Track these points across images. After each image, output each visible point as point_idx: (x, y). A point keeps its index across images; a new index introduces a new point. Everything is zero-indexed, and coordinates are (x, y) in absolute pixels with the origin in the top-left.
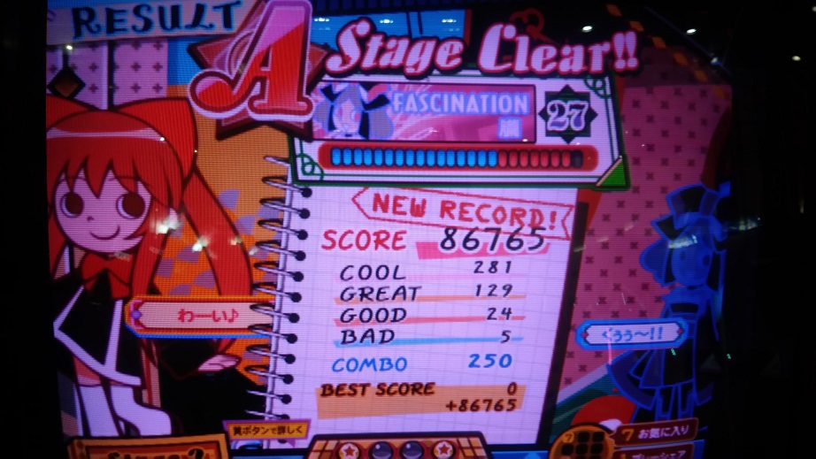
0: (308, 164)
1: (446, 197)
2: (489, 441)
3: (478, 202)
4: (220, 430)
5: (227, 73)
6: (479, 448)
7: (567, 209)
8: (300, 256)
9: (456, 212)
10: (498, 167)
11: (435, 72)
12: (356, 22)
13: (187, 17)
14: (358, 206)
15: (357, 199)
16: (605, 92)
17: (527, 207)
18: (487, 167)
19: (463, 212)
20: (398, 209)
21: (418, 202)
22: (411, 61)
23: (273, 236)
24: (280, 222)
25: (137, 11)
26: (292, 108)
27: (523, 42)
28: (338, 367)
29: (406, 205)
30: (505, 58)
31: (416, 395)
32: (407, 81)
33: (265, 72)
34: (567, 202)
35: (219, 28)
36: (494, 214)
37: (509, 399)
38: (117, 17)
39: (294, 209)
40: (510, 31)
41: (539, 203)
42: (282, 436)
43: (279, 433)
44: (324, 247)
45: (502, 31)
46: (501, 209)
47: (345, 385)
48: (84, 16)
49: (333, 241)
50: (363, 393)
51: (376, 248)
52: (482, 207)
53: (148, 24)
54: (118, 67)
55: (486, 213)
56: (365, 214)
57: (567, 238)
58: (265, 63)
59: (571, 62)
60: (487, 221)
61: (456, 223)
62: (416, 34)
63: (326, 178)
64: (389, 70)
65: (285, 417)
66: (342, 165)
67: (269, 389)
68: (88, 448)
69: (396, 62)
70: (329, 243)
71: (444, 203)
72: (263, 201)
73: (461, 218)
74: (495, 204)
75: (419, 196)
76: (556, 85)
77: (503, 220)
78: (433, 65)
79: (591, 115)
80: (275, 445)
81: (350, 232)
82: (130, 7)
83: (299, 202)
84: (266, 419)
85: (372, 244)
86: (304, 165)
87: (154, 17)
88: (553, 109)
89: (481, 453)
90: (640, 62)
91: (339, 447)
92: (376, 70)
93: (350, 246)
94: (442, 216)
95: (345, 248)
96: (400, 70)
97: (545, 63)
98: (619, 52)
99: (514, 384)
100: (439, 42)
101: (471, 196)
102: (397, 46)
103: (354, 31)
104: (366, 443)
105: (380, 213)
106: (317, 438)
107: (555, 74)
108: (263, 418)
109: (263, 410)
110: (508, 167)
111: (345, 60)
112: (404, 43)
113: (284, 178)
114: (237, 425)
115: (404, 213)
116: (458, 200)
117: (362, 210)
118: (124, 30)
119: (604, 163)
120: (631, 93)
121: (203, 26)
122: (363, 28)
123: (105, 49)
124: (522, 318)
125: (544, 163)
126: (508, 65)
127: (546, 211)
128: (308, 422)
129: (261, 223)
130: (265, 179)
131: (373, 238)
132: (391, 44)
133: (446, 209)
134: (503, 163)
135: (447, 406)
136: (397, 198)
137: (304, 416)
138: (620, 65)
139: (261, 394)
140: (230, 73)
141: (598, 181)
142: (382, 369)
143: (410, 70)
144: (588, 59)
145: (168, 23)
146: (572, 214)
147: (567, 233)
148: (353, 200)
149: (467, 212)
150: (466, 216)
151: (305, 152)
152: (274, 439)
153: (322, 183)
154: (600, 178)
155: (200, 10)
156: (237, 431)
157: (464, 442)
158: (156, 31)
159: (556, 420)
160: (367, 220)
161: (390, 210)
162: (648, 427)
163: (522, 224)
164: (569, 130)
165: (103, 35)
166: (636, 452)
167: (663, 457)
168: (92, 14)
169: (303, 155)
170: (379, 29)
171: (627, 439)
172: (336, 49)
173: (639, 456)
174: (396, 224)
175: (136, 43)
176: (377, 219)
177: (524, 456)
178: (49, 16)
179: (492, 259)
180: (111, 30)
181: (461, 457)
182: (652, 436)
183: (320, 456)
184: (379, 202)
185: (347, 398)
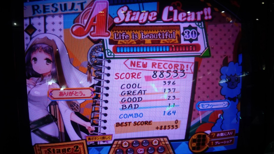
0: (109, 52)
1: (153, 61)
2: (170, 139)
3: (163, 63)
5: (83, 25)
6: (167, 141)
7: (192, 64)
8: (108, 82)
9: (157, 66)
10: (169, 51)
11: (149, 22)
12: (123, 7)
13: (69, 7)
16: (202, 26)
17: (179, 64)
18: (166, 51)
19: (159, 66)
20: (138, 66)
21: (145, 63)
22: (141, 19)
24: (101, 71)
25: (53, 6)
26: (104, 35)
27: (176, 12)
28: (121, 117)
29: (141, 64)
30: (170, 17)
31: (146, 125)
32: (140, 25)
33: (95, 24)
34: (191, 62)
35: (80, 10)
36: (169, 66)
37: (175, 125)
38: (47, 8)
39: (106, 67)
40: (171, 8)
41: (183, 62)
43: (103, 139)
44: (116, 79)
45: (169, 8)
46: (171, 64)
47: (123, 123)
48: (36, 8)
49: (118, 76)
50: (129, 125)
51: (132, 78)
52: (165, 64)
53: (57, 10)
54: (47, 24)
55: (166, 66)
56: (128, 68)
57: (192, 73)
58: (95, 21)
59: (191, 18)
60: (167, 68)
61: (157, 69)
62: (142, 10)
63: (115, 57)
64: (134, 22)
65: (105, 134)
66: (120, 52)
67: (99, 125)
68: (40, 147)
69: (136, 19)
70: (117, 77)
71: (153, 63)
73: (158, 68)
74: (169, 63)
75: (145, 61)
76: (187, 25)
77: (172, 68)
78: (148, 20)
79: (198, 34)
80: (102, 143)
81: (124, 73)
82: (51, 5)
83: (107, 64)
84: (99, 135)
85: (131, 77)
86: (108, 53)
87: (59, 7)
88: (186, 32)
89: (167, 143)
90: (212, 17)
91: (122, 143)
92: (130, 22)
93: (124, 78)
94: (152, 67)
95: (122, 79)
96: (137, 22)
97: (183, 18)
98: (206, 14)
99: (177, 120)
100: (149, 13)
101: (161, 61)
102: (136, 14)
103: (122, 10)
104: (131, 141)
105: (133, 67)
106: (115, 140)
107: (186, 21)
108: (97, 134)
109: (98, 132)
110: (172, 51)
111: (120, 19)
112: (138, 13)
113: (102, 57)
115: (140, 67)
116: (157, 62)
117: (127, 66)
118: (49, 12)
119: (203, 49)
121: (74, 10)
122: (125, 9)
123: (42, 18)
124: (178, 99)
125: (184, 49)
126: (171, 19)
127: (185, 65)
128: (112, 135)
131: (131, 75)
132: (134, 13)
133: (153, 65)
134: (171, 50)
135: (156, 128)
137: (111, 133)
138: (206, 18)
139: (97, 127)
140: (84, 24)
141: (201, 55)
142: (135, 117)
143: (140, 22)
144: (196, 16)
145: (63, 9)
146: (193, 65)
147: (192, 71)
148: (124, 63)
149: (160, 66)
150: (160, 67)
151: (108, 48)
152: (101, 141)
153: (114, 58)
154: (201, 54)
155: (73, 5)
156: (89, 139)
157: (162, 140)
158: (59, 11)
159: (191, 131)
161: (136, 66)
162: (220, 133)
163: (178, 69)
164: (191, 39)
165: (42, 14)
166: (216, 141)
167: (225, 142)
168: (38, 7)
169: (108, 50)
170: (130, 9)
171: (213, 137)
172: (117, 16)
173: (217, 142)
174: (138, 70)
175: (53, 16)
176: (132, 69)
177: (181, 143)
178: (24, 8)
179: (168, 80)
180: (45, 12)
181: (161, 144)
182: (221, 135)
183: (116, 146)
184: (132, 64)
185: (124, 127)
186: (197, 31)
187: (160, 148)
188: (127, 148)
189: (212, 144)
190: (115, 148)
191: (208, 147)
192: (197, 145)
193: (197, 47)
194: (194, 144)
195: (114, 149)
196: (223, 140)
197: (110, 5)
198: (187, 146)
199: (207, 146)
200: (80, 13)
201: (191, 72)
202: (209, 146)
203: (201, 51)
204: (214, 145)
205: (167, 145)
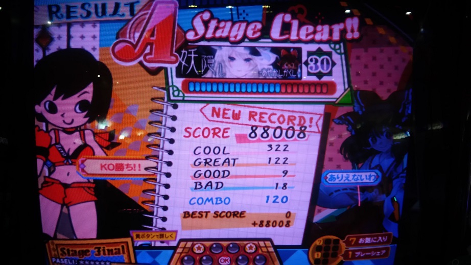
0: (176, 91)
1: (252, 109)
2: (276, 243)
3: (270, 112)
4: (128, 236)
5: (132, 41)
6: (270, 247)
7: (319, 116)
8: (172, 141)
9: (257, 117)
10: (280, 93)
11: (246, 40)
12: (203, 12)
13: (110, 9)
14: (203, 114)
15: (203, 110)
16: (341, 51)
17: (297, 115)
18: (275, 93)
19: (261, 117)
20: (226, 116)
21: (237, 112)
22: (233, 34)
23: (157, 130)
24: (161, 122)
25: (83, 6)
26: (166, 60)
27: (295, 23)
28: (192, 202)
29: (230, 114)
30: (285, 32)
31: (235, 218)
32: (231, 45)
33: (152, 40)
34: (318, 112)
35: (128, 16)
36: (278, 119)
37: (286, 221)
38: (72, 10)
39: (168, 115)
40: (288, 18)
41: (303, 112)
42: (162, 239)
43: (161, 238)
44: (185, 136)
45: (283, 17)
46: (282, 116)
47: (196, 212)
48: (54, 9)
49: (190, 133)
50: (206, 216)
51: (213, 137)
52: (272, 114)
53: (89, 14)
54: (73, 37)
55: (274, 118)
56: (207, 118)
57: (319, 132)
58: (152, 35)
59: (322, 35)
60: (274, 122)
61: (257, 123)
62: (235, 19)
63: (186, 99)
64: (221, 39)
65: (164, 229)
66: (195, 91)
67: (155, 214)
69: (225, 34)
70: (187, 134)
71: (250, 112)
72: (151, 111)
73: (260, 121)
74: (279, 113)
75: (237, 109)
76: (313, 47)
77: (283, 122)
78: (245, 36)
79: (334, 64)
80: (158, 244)
81: (199, 128)
82: (79, 4)
83: (171, 111)
84: (153, 230)
85: (211, 135)
86: (174, 91)
87: (92, 10)
88: (311, 60)
89: (271, 250)
90: (361, 35)
91: (193, 245)
92: (213, 39)
93: (199, 136)
94: (250, 120)
95: (196, 137)
96: (226, 39)
97: (307, 35)
98: (349, 29)
99: (289, 212)
100: (248, 24)
101: (266, 108)
102: (225, 26)
103: (201, 17)
104: (208, 244)
105: (215, 118)
106: (181, 240)
107: (313, 41)
108: (151, 229)
109: (152, 225)
110: (286, 93)
111: (196, 34)
112: (229, 24)
113: (163, 99)
114: (138, 233)
115: (229, 118)
116: (258, 111)
117: (205, 116)
118: (76, 17)
119: (340, 91)
120: (355, 52)
121: (119, 15)
122: (206, 16)
123: (65, 28)
124: (294, 176)
125: (307, 91)
126: (287, 36)
127: (307, 117)
128: (176, 232)
129: (150, 123)
130: (153, 99)
131: (212, 132)
132: (222, 24)
133: (252, 116)
134: (283, 91)
135: (252, 224)
136: (225, 110)
137: (174, 229)
138: (349, 36)
139: (151, 216)
140: (134, 41)
141: (336, 101)
142: (216, 203)
143: (232, 39)
144: (331, 33)
145: (100, 13)
146: (322, 119)
147: (318, 129)
148: (201, 111)
149: (263, 118)
150: (263, 120)
151: (174, 84)
152: (158, 241)
153: (183, 101)
154: (337, 99)
155: (117, 6)
156: (138, 236)
157: (262, 244)
158: (93, 17)
160: (208, 122)
161: (221, 116)
162: (364, 237)
163: (294, 124)
164: (320, 72)
165: (64, 20)
166: (358, 251)
167: (373, 254)
168: (58, 8)
169: (173, 86)
170: (215, 16)
171: (353, 243)
172: (192, 27)
173: (359, 253)
174: (224, 124)
175: (83, 24)
176: (214, 121)
177: (295, 252)
178: (35, 9)
179: (277, 143)
180: (69, 17)
181: (260, 252)
182: (367, 242)
183: (183, 250)
184: (215, 112)
185: (197, 219)
186: (331, 58)
187: (258, 257)
188: (203, 255)
189: (350, 257)
190: (181, 253)
191: (342, 261)
192: (324, 255)
193: (330, 88)
194: (318, 254)
195: (179, 255)
196: (370, 251)
197: (180, 8)
198: (305, 256)
199: (341, 258)
200: (128, 21)
201: (317, 131)
202: (344, 259)
203: (337, 95)
204: (354, 257)
205: (271, 254)
